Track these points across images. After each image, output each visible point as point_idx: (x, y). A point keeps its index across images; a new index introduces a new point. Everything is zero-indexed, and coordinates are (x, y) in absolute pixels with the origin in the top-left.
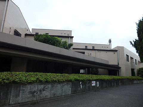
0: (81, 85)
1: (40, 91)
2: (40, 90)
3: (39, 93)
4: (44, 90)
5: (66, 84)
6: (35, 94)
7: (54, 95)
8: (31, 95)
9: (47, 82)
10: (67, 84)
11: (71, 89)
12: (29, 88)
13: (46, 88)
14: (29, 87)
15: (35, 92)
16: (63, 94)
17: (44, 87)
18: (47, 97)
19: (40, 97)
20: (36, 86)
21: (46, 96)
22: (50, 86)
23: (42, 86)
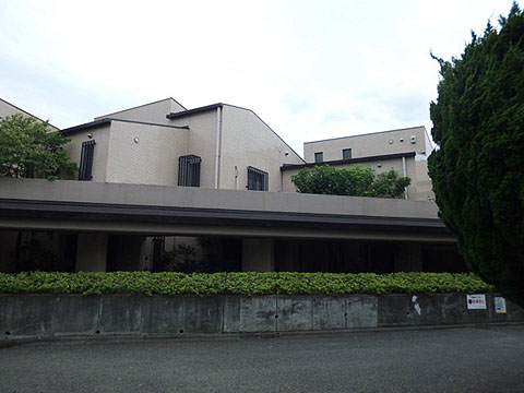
0: (417, 306)
1: (284, 312)
2: (284, 310)
3: (280, 316)
4: (293, 312)
5: (356, 299)
6: (273, 317)
7: (323, 324)
8: (264, 319)
9: (300, 294)
10: (362, 299)
11: (375, 313)
12: (258, 305)
13: (299, 308)
14: (257, 302)
15: (271, 313)
16: (351, 325)
17: (294, 305)
18: (302, 328)
19: (285, 325)
20: (274, 302)
21: (299, 325)
22: (308, 303)
23: (288, 303)
